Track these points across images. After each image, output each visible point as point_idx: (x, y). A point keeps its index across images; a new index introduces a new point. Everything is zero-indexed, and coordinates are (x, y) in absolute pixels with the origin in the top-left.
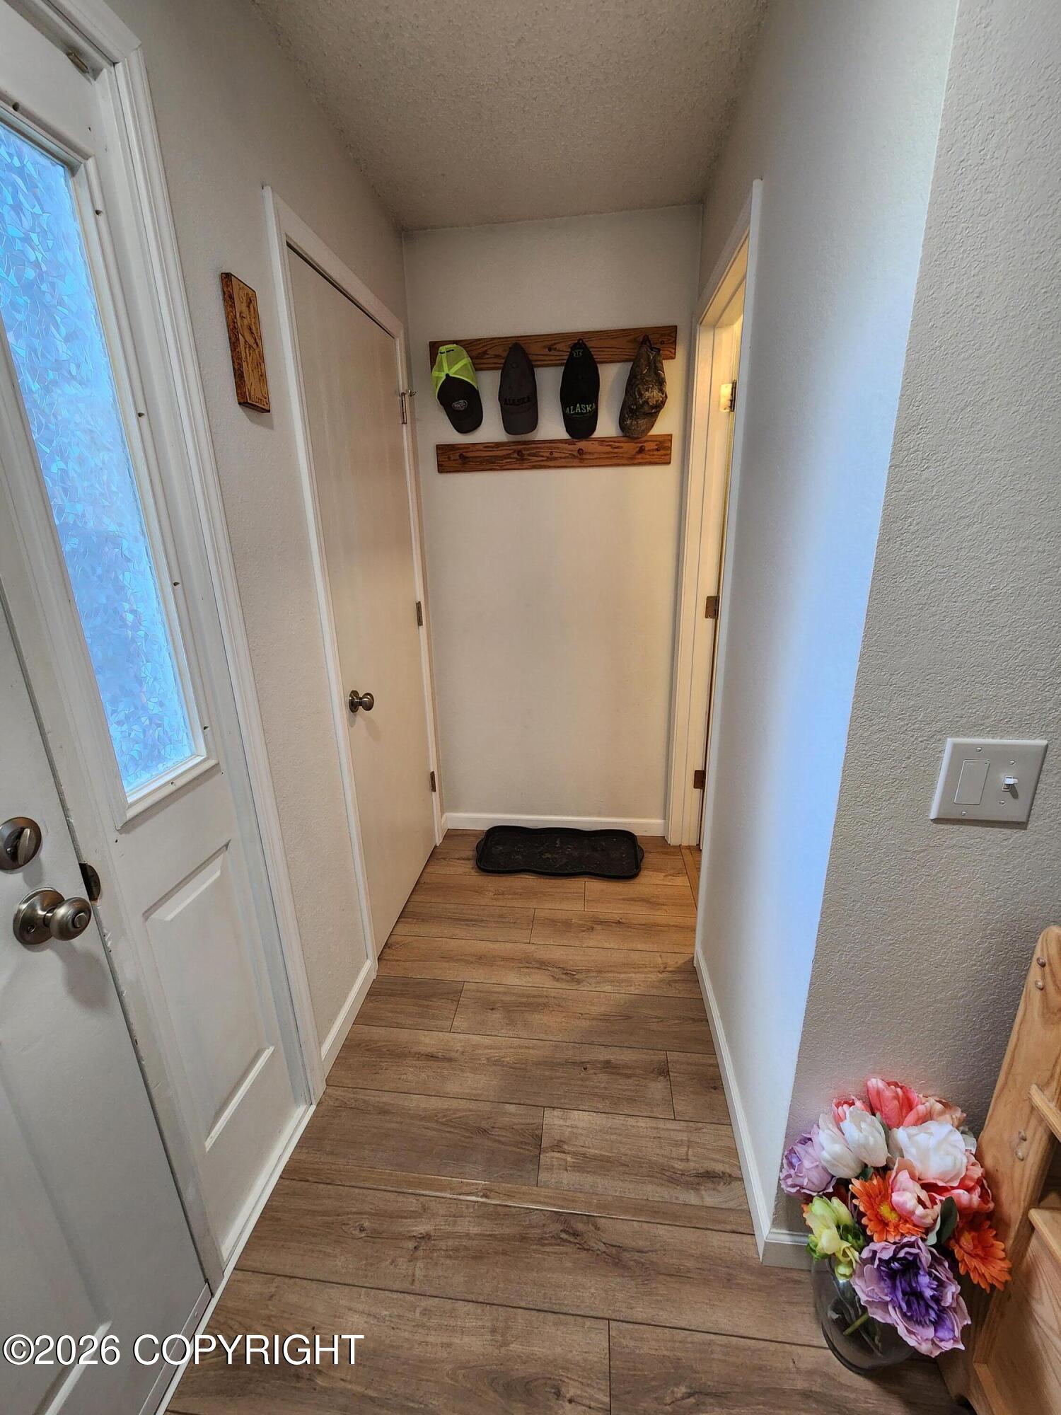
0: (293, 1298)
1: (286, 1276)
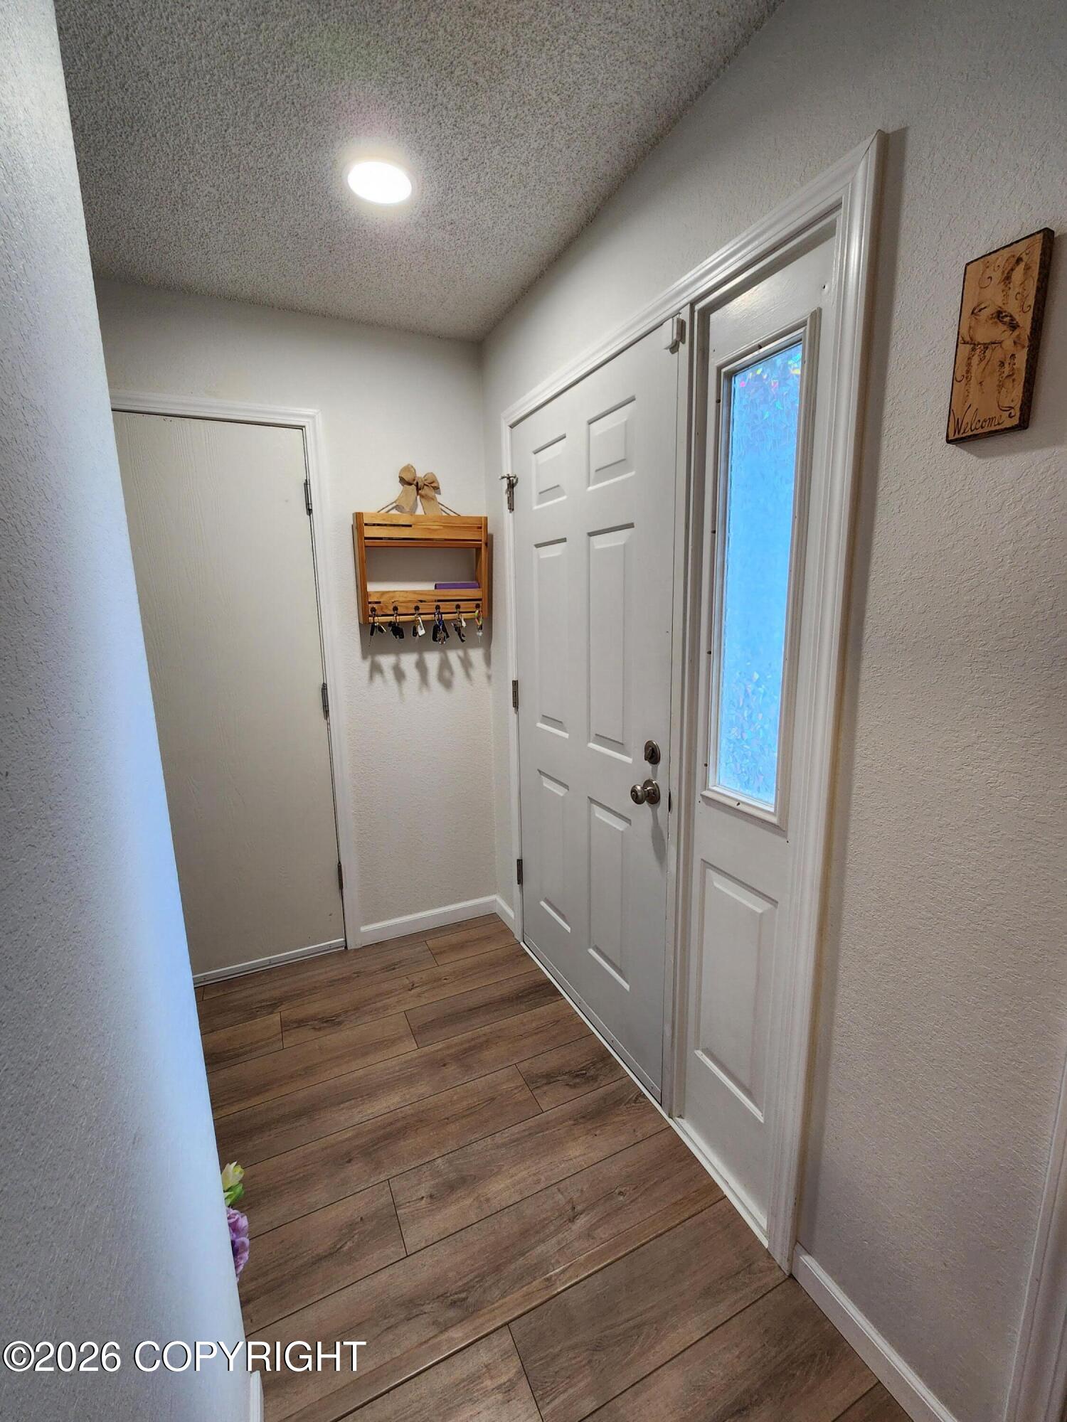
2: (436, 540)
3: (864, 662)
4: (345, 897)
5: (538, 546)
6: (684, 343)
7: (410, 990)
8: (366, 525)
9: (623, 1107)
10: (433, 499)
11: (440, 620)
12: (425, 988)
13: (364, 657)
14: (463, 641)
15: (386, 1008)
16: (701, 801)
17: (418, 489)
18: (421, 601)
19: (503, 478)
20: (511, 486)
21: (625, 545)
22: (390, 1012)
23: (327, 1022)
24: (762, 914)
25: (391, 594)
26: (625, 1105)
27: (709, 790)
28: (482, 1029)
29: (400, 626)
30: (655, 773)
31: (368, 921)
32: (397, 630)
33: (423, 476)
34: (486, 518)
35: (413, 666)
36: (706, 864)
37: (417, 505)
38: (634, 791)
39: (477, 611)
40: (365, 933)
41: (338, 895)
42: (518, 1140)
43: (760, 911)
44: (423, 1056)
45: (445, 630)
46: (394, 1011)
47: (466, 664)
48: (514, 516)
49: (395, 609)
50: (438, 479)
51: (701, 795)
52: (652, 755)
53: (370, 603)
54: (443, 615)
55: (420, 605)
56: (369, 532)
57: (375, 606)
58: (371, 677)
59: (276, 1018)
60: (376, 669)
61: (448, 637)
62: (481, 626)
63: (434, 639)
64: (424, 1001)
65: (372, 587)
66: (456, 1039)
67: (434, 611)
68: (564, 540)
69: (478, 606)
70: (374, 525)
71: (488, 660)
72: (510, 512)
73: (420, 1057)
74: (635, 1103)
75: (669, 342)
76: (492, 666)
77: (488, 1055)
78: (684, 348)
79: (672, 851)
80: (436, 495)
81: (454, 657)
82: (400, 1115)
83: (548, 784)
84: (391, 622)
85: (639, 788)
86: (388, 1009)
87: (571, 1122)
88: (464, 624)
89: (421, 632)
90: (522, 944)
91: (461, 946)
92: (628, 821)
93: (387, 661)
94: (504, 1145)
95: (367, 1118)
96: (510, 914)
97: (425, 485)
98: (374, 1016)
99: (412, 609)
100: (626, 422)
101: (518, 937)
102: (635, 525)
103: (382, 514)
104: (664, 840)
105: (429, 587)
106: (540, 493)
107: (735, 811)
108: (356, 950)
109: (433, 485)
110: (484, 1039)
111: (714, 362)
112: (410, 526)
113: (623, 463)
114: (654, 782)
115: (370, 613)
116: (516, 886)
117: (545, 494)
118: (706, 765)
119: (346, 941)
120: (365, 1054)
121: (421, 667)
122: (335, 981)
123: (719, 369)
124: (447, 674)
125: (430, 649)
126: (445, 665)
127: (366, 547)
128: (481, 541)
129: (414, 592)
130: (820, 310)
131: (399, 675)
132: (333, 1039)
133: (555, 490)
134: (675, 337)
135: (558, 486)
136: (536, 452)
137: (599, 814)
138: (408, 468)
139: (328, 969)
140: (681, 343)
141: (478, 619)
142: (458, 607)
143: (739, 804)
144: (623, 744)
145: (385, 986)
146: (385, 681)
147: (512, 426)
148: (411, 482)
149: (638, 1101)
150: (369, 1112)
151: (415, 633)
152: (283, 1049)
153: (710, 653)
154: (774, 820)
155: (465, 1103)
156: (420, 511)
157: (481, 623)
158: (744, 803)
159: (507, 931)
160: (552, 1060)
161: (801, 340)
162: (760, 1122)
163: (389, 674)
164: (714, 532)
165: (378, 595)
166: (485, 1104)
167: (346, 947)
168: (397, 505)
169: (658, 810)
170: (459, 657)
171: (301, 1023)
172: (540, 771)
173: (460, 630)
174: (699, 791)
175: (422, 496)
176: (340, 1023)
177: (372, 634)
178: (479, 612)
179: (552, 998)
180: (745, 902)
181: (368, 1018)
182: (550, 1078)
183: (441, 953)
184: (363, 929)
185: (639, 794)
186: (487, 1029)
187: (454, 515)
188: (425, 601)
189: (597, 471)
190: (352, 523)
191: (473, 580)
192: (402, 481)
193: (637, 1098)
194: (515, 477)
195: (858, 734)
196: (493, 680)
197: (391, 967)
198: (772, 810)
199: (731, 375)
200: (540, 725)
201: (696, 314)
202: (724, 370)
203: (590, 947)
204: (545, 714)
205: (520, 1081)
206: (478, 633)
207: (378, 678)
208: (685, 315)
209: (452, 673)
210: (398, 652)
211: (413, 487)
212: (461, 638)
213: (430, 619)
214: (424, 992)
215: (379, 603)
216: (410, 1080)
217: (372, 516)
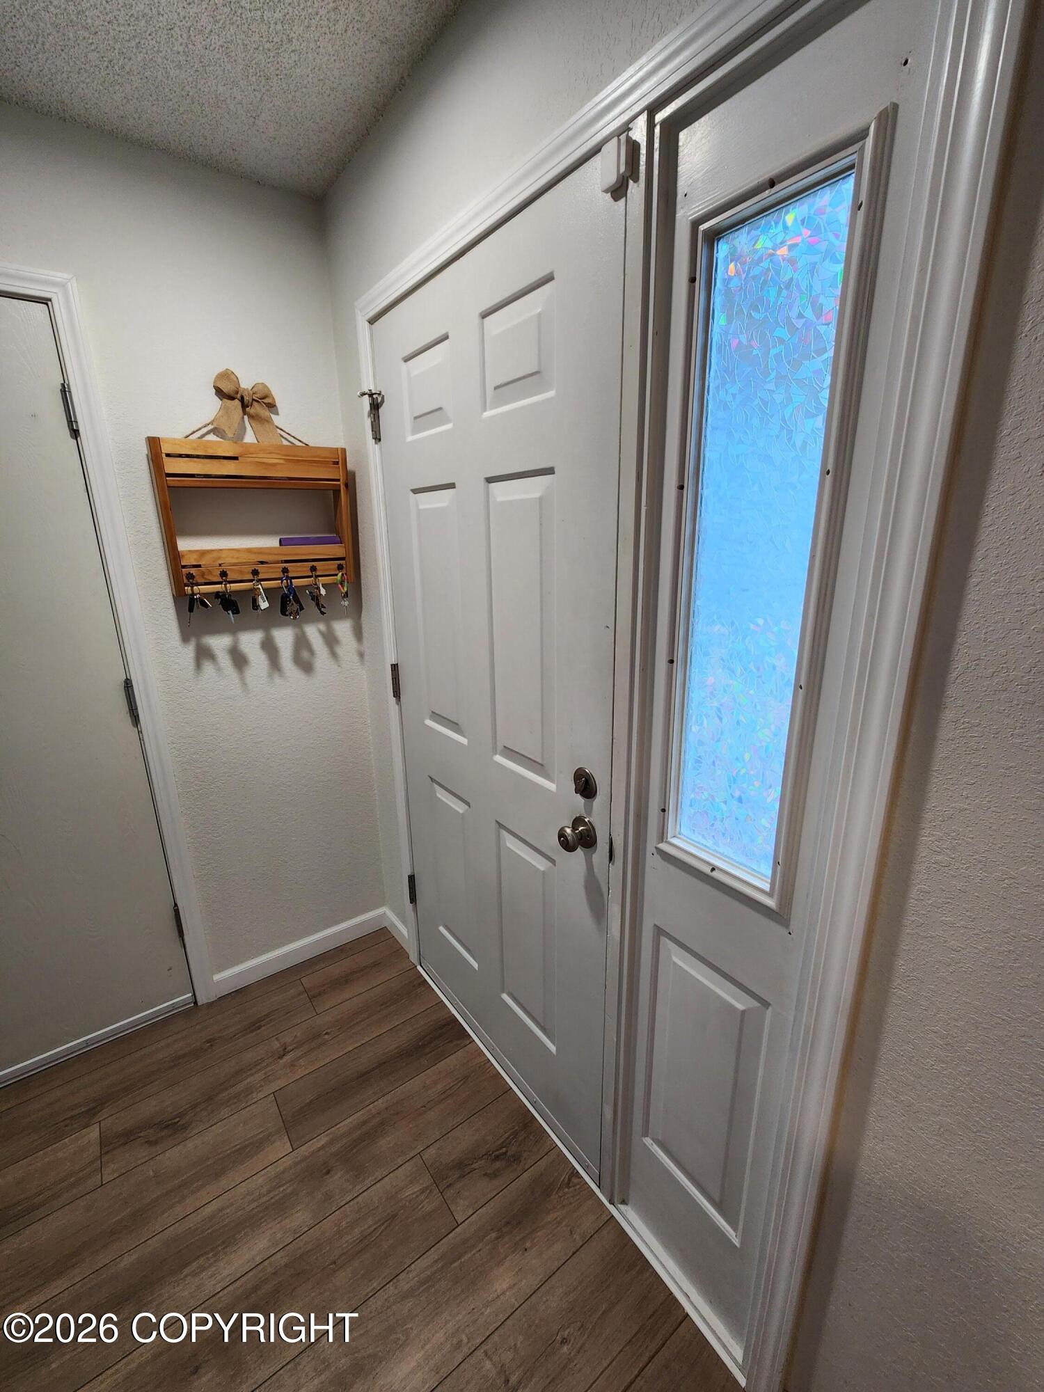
0: (558, 1247)
1: (577, 1251)
2: (276, 478)
3: (947, 711)
4: (187, 946)
5: (415, 491)
6: (636, 180)
7: (281, 1057)
8: (168, 455)
9: (554, 1197)
10: (268, 421)
11: (289, 587)
12: (298, 1053)
13: (185, 638)
14: (323, 613)
15: (249, 1091)
16: (655, 853)
17: (244, 406)
18: (262, 563)
19: (363, 394)
20: (375, 407)
21: (541, 499)
22: (256, 1096)
23: (167, 1127)
24: (743, 1012)
25: (215, 555)
26: (557, 1193)
27: (667, 842)
28: (376, 1103)
29: (233, 598)
30: (589, 810)
31: (221, 968)
32: (228, 603)
33: (250, 388)
34: (344, 451)
35: (258, 647)
36: (659, 932)
37: (245, 428)
38: (561, 835)
39: (340, 574)
40: (219, 982)
41: (178, 943)
42: (429, 1278)
43: (741, 1007)
44: (299, 1162)
45: (297, 600)
46: (261, 1095)
47: (331, 640)
48: (381, 449)
49: (224, 574)
50: (273, 393)
51: (656, 848)
52: (585, 786)
53: (184, 567)
54: (293, 580)
55: (260, 568)
56: (172, 466)
57: (193, 571)
58: (198, 665)
59: (93, 1133)
60: (203, 654)
61: (302, 608)
62: (347, 593)
63: (284, 612)
64: (300, 1073)
65: (185, 545)
66: (345, 1125)
67: (281, 575)
68: (451, 486)
69: (340, 567)
70: (180, 456)
71: (358, 633)
72: (376, 443)
73: (296, 1164)
74: (569, 1188)
75: (612, 178)
76: (365, 641)
77: (385, 1143)
78: (636, 191)
79: (614, 910)
80: (273, 416)
81: (313, 632)
82: (269, 1270)
83: (442, 795)
84: (218, 592)
85: (569, 831)
86: (252, 1092)
87: (494, 1235)
88: (323, 592)
89: (264, 605)
90: (419, 968)
91: (345, 981)
92: (553, 861)
93: (219, 643)
94: (410, 1293)
95: (223, 1284)
96: (403, 931)
97: (253, 400)
98: (233, 1106)
99: (248, 573)
100: (539, 314)
101: (413, 958)
102: (556, 470)
103: (192, 441)
104: (602, 895)
105: (272, 542)
106: (416, 418)
107: (708, 879)
108: (210, 1005)
109: (265, 401)
110: (377, 1120)
111: (685, 213)
112: (235, 458)
113: (537, 376)
114: (586, 820)
115: (185, 581)
116: (409, 906)
117: (425, 418)
118: (664, 810)
119: (194, 995)
120: (217, 1175)
121: (269, 647)
122: (179, 1058)
123: (695, 224)
124: (305, 654)
125: (281, 625)
126: (301, 643)
127: (168, 487)
128: (338, 480)
129: (249, 551)
130: (895, 107)
131: (239, 660)
132: (175, 1155)
133: (433, 415)
134: (622, 169)
135: (440, 409)
136: (406, 360)
137: (511, 843)
138: (226, 375)
139: (170, 1040)
140: (631, 182)
141: (341, 584)
142: (313, 569)
143: (713, 869)
144: (542, 765)
145: (249, 1056)
146: (219, 670)
147: (372, 321)
148: (232, 394)
149: (571, 1185)
150: (225, 1273)
151: (256, 606)
152: (102, 1185)
153: (671, 662)
154: (771, 903)
155: (357, 1231)
156: (250, 438)
157: (346, 589)
158: (721, 870)
159: (399, 952)
160: (465, 1139)
161: (852, 167)
162: (736, 1246)
163: (225, 661)
164: (681, 487)
165: (195, 556)
166: (383, 1228)
167: (196, 1003)
168: (215, 428)
169: (594, 856)
170: (320, 632)
171: (128, 1137)
172: (432, 779)
173: (318, 599)
174: (651, 842)
175: (251, 417)
176: (184, 1128)
177: (191, 610)
178: (343, 575)
179: (459, 1042)
180: (718, 991)
181: (225, 1112)
182: (462, 1167)
183: (319, 994)
184: (216, 977)
185: (569, 838)
186: (381, 1104)
187: (300, 444)
188: (266, 563)
189: (496, 388)
190: (146, 452)
191: (331, 533)
192: (220, 393)
193: (570, 1180)
194: (379, 394)
195: (928, 816)
196: (366, 658)
197: (255, 1026)
198: (767, 887)
199: (714, 237)
200: (429, 722)
201: (657, 130)
202: (703, 227)
203: (503, 992)
204: (434, 711)
205: (426, 1180)
206: (343, 603)
207: (208, 667)
208: (639, 133)
209: (312, 652)
210: (233, 630)
211: (237, 403)
212: (320, 609)
213: (276, 586)
214: (299, 1058)
215: (199, 566)
216: (278, 1207)
217: (174, 442)
